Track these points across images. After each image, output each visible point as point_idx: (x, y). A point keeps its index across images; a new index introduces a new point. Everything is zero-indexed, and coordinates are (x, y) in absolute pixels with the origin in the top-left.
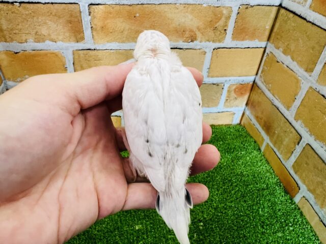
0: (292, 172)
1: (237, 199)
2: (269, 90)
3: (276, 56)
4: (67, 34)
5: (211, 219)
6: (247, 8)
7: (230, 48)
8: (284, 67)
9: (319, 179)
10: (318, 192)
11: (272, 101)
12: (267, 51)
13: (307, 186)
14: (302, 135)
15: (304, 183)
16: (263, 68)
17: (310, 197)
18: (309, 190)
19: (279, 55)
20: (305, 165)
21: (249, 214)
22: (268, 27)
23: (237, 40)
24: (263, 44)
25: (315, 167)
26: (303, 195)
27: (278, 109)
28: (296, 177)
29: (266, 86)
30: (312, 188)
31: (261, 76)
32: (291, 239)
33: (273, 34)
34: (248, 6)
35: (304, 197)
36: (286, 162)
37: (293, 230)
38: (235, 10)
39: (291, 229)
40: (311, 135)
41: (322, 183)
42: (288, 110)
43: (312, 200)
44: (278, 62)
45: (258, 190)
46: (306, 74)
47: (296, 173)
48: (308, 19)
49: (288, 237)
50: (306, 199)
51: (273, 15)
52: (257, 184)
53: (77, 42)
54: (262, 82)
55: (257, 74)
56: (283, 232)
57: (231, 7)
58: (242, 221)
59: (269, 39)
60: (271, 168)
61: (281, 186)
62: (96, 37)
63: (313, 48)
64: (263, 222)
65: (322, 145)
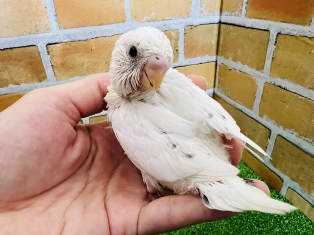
0: (271, 167)
2: (229, 97)
3: (228, 65)
4: (29, 76)
5: (204, 229)
6: (192, 28)
7: (185, 66)
8: (237, 72)
9: (299, 166)
10: (301, 178)
11: (235, 106)
12: (219, 63)
13: (290, 176)
14: (271, 129)
15: (285, 172)
16: (219, 79)
17: (295, 185)
18: (292, 179)
19: (230, 63)
20: (282, 156)
21: (242, 216)
22: (214, 42)
23: (189, 58)
24: (214, 58)
25: (292, 155)
26: (288, 185)
27: (242, 111)
28: (276, 171)
29: (225, 94)
30: (294, 176)
31: (218, 87)
32: (290, 232)
33: (220, 48)
34: (192, 27)
35: (289, 188)
37: (289, 223)
38: (182, 31)
39: (287, 222)
40: (278, 126)
41: (303, 169)
42: (251, 109)
43: (298, 189)
44: (230, 70)
46: (258, 73)
47: (275, 166)
48: (247, 26)
49: (286, 231)
50: (292, 189)
51: (216, 32)
53: (40, 81)
54: (221, 92)
55: (214, 86)
56: (280, 227)
57: (177, 30)
58: (236, 224)
59: (217, 53)
60: (250, 169)
62: (57, 74)
63: (258, 48)
64: (257, 221)
65: (292, 132)
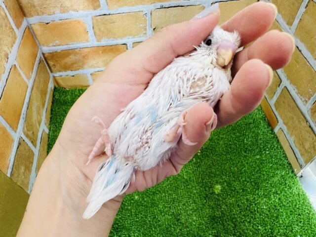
0: (274, 109)
1: (228, 132)
4: (86, 4)
5: (206, 148)
9: (291, 115)
10: (289, 124)
13: (283, 120)
14: (282, 79)
15: (281, 118)
17: (285, 128)
18: (284, 123)
20: (283, 104)
21: (236, 143)
25: (289, 106)
26: (280, 126)
28: (276, 113)
30: (286, 122)
32: (266, 160)
35: (281, 128)
36: (270, 100)
37: (269, 154)
39: (267, 152)
40: (288, 79)
41: (293, 118)
43: (286, 131)
45: (246, 125)
46: (287, 27)
47: (276, 109)
49: (263, 159)
50: (282, 130)
52: (246, 120)
53: (95, 9)
56: (261, 155)
58: (230, 148)
61: (265, 120)
62: (109, 4)
63: (293, 4)
64: (246, 149)
65: (294, 88)
